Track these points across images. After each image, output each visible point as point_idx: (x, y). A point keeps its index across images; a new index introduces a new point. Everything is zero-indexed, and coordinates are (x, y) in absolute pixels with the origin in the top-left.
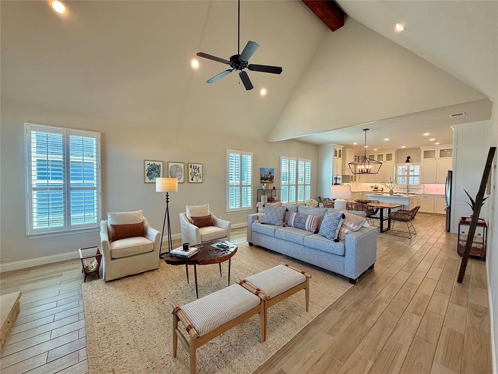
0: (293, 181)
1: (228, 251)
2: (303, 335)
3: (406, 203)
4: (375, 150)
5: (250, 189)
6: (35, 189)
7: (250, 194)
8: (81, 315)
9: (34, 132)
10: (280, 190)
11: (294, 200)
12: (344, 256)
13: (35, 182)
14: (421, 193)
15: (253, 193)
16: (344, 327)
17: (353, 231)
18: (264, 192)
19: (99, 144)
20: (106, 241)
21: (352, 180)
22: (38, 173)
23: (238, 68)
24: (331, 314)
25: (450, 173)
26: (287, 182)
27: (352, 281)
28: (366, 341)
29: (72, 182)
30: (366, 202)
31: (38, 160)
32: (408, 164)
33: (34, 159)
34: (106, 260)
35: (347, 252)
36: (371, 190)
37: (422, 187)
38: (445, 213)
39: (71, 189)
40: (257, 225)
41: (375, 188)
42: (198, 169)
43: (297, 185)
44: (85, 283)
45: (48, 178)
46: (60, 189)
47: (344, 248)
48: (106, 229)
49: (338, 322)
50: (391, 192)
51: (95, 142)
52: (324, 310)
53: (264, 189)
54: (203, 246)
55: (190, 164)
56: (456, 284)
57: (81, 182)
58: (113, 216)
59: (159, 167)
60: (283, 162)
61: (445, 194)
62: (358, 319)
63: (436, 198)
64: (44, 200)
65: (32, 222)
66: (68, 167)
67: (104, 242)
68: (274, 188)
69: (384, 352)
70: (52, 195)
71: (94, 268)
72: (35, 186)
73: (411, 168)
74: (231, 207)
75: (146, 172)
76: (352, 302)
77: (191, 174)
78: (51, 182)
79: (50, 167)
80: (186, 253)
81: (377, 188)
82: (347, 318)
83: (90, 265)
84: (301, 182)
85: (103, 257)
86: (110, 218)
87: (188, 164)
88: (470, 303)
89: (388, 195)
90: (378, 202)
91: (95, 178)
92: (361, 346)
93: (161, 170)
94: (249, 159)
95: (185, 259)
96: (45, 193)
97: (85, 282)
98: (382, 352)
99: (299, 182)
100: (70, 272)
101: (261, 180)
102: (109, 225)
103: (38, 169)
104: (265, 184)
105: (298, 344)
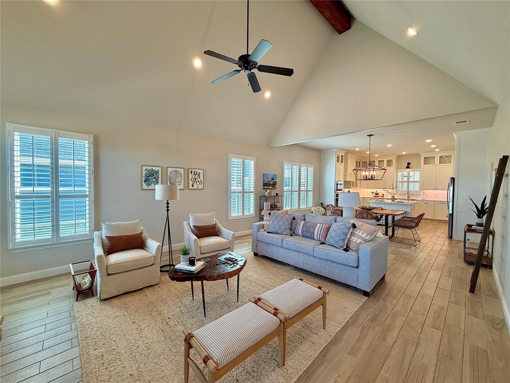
0: (295, 188)
1: (237, 264)
2: (324, 356)
3: (408, 209)
4: (376, 155)
5: (252, 195)
6: (18, 197)
7: (253, 201)
8: (75, 341)
9: (18, 134)
10: (282, 196)
11: (297, 206)
12: (357, 267)
13: (19, 189)
14: (421, 199)
15: (255, 200)
16: (365, 346)
17: (366, 241)
18: (266, 199)
19: (92, 147)
20: (101, 256)
21: (353, 186)
22: (22, 180)
23: (246, 68)
24: (349, 332)
25: (453, 179)
26: (290, 188)
27: (366, 294)
28: (390, 362)
29: (61, 189)
30: (370, 209)
31: (22, 165)
32: (408, 170)
33: (17, 164)
34: (101, 276)
35: (361, 264)
36: (372, 196)
37: (422, 193)
38: (447, 219)
39: (60, 197)
40: (263, 234)
41: (376, 194)
42: (199, 175)
43: (299, 191)
44: (78, 303)
45: (34, 185)
46: (48, 197)
47: (357, 259)
48: (101, 241)
49: (358, 341)
50: (393, 199)
51: (87, 145)
52: (341, 327)
53: (267, 195)
54: (209, 259)
55: (190, 170)
56: (468, 294)
57: (72, 189)
58: (108, 227)
59: (157, 172)
60: (285, 167)
61: (446, 200)
62: (378, 336)
63: (435, 204)
64: (29, 209)
65: (14, 234)
66: (57, 173)
67: (99, 257)
68: (277, 194)
69: (410, 373)
70: (38, 204)
71: (88, 285)
72: (18, 194)
73: (411, 173)
74: (233, 215)
75: (144, 178)
76: (369, 317)
77: (191, 180)
78: (37, 189)
79: (36, 173)
80: (192, 269)
81: (378, 194)
82: (366, 335)
83: (83, 282)
84: (304, 188)
85: (98, 273)
86: (105, 228)
87: (188, 169)
88: (486, 314)
89: (390, 201)
90: (382, 209)
91: (87, 185)
92: (385, 367)
93: (160, 176)
94: (251, 164)
95: (191, 274)
96: (30, 201)
97: (77, 300)
98: (408, 374)
99: (301, 188)
100: (60, 289)
101: (264, 186)
102: (104, 237)
103: (22, 175)
104: (268, 191)
105: (320, 367)
